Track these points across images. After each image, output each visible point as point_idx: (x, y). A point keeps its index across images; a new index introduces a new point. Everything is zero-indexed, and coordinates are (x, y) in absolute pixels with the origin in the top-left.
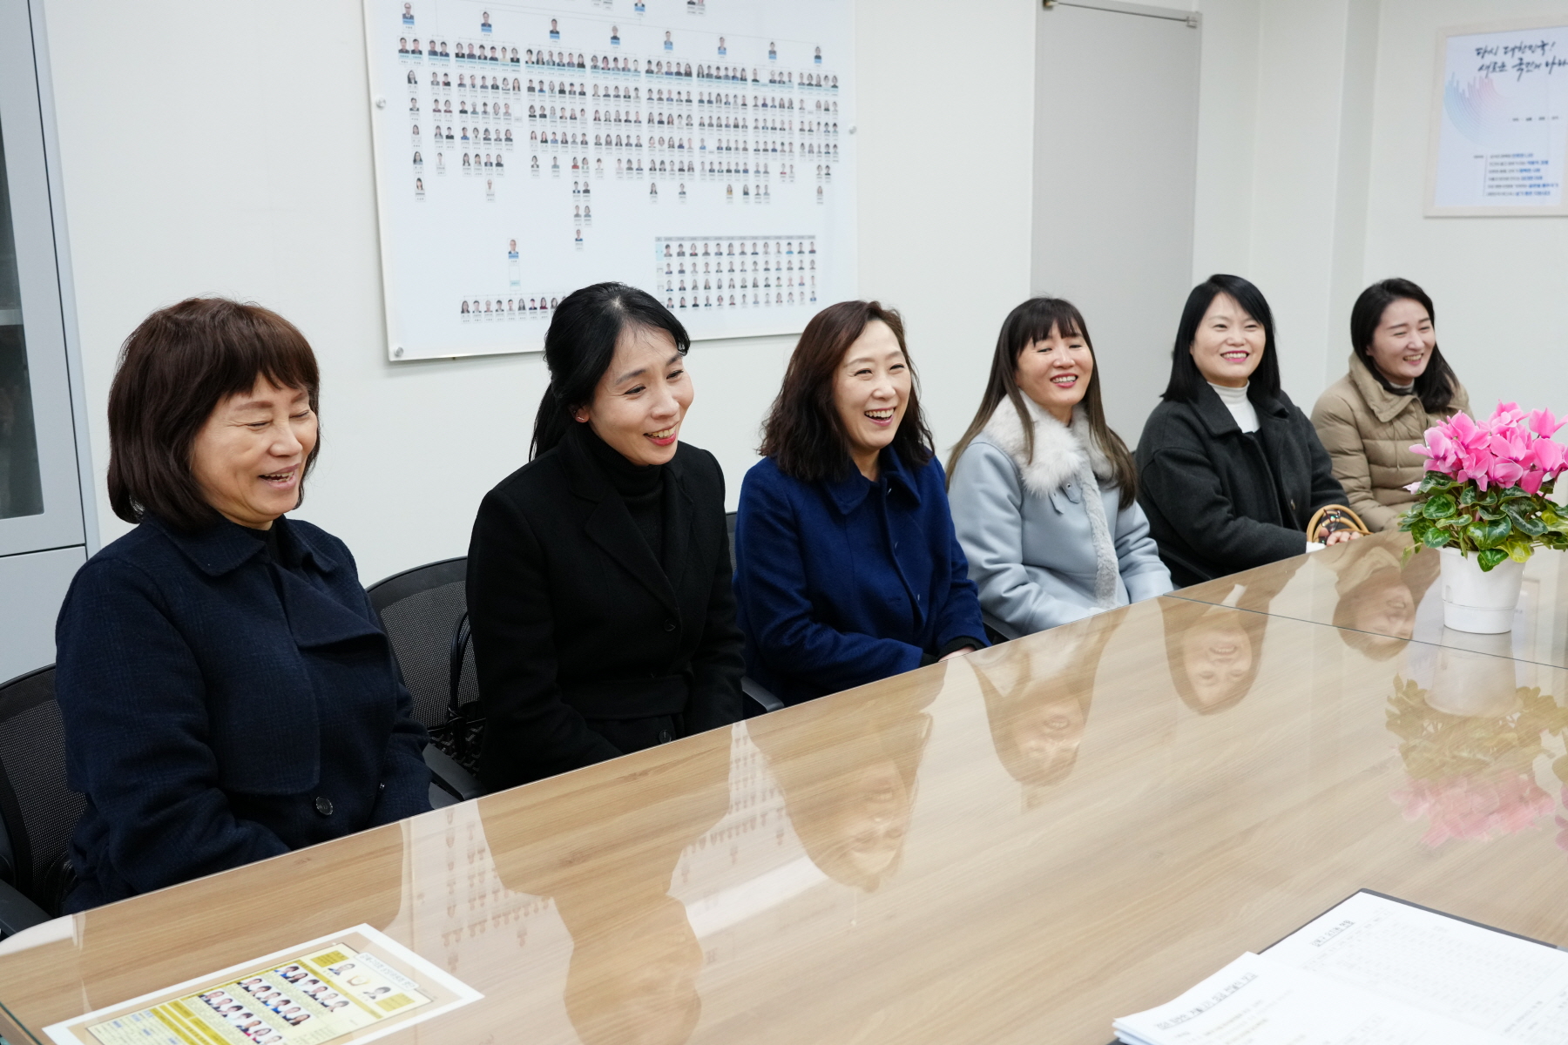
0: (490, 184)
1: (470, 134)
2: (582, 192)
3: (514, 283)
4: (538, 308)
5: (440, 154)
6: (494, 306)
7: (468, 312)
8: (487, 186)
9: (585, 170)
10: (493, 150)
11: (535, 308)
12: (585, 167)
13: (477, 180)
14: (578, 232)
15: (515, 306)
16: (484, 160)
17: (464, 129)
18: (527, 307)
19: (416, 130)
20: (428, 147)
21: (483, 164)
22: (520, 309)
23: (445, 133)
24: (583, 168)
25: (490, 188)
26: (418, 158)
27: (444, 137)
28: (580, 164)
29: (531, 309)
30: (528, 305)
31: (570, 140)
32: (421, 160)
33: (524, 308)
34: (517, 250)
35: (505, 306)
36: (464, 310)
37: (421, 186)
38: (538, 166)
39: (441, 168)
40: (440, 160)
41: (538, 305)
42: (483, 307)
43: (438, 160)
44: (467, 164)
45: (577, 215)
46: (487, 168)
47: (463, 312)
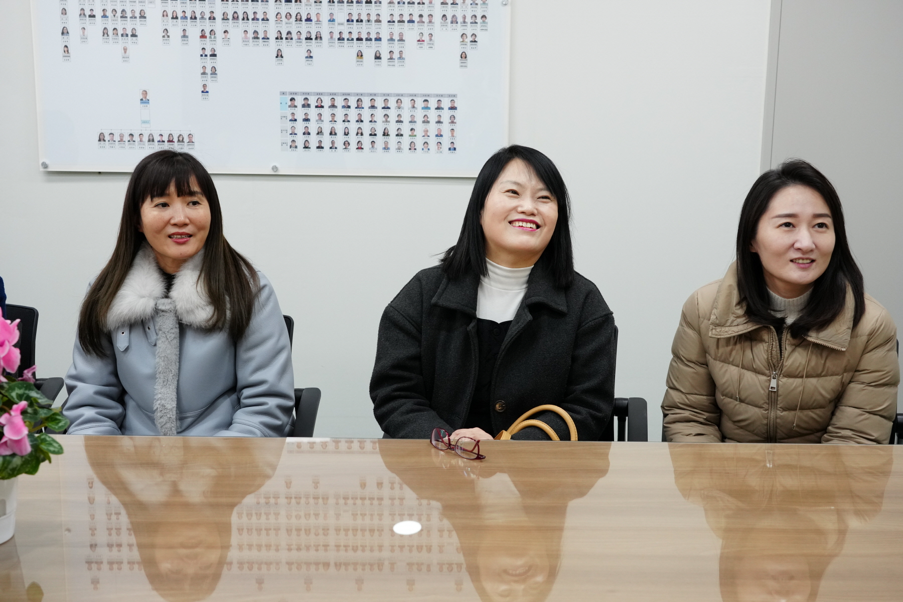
0: (125, 50)
1: (109, 13)
2: (209, 56)
3: (144, 122)
4: (166, 142)
5: (84, 28)
6: (127, 138)
7: (104, 141)
8: (123, 51)
9: (213, 39)
10: (129, 25)
12: (213, 37)
13: (115, 47)
14: (205, 86)
15: (145, 139)
16: (120, 32)
17: (104, 10)
18: (156, 140)
19: (64, 12)
20: (74, 23)
21: (120, 35)
22: (149, 141)
23: (88, 13)
24: (210, 37)
25: (125, 52)
26: (65, 31)
27: (87, 16)
28: (208, 34)
29: (159, 141)
30: (157, 138)
31: (198, 16)
32: (68, 33)
33: (153, 141)
34: (148, 98)
35: (136, 138)
36: (101, 139)
37: (68, 51)
38: (168, 37)
39: (84, 38)
40: (84, 33)
41: (166, 139)
42: (117, 138)
43: (82, 33)
44: (106, 35)
45: (204, 73)
46: (123, 38)
47: (100, 140)
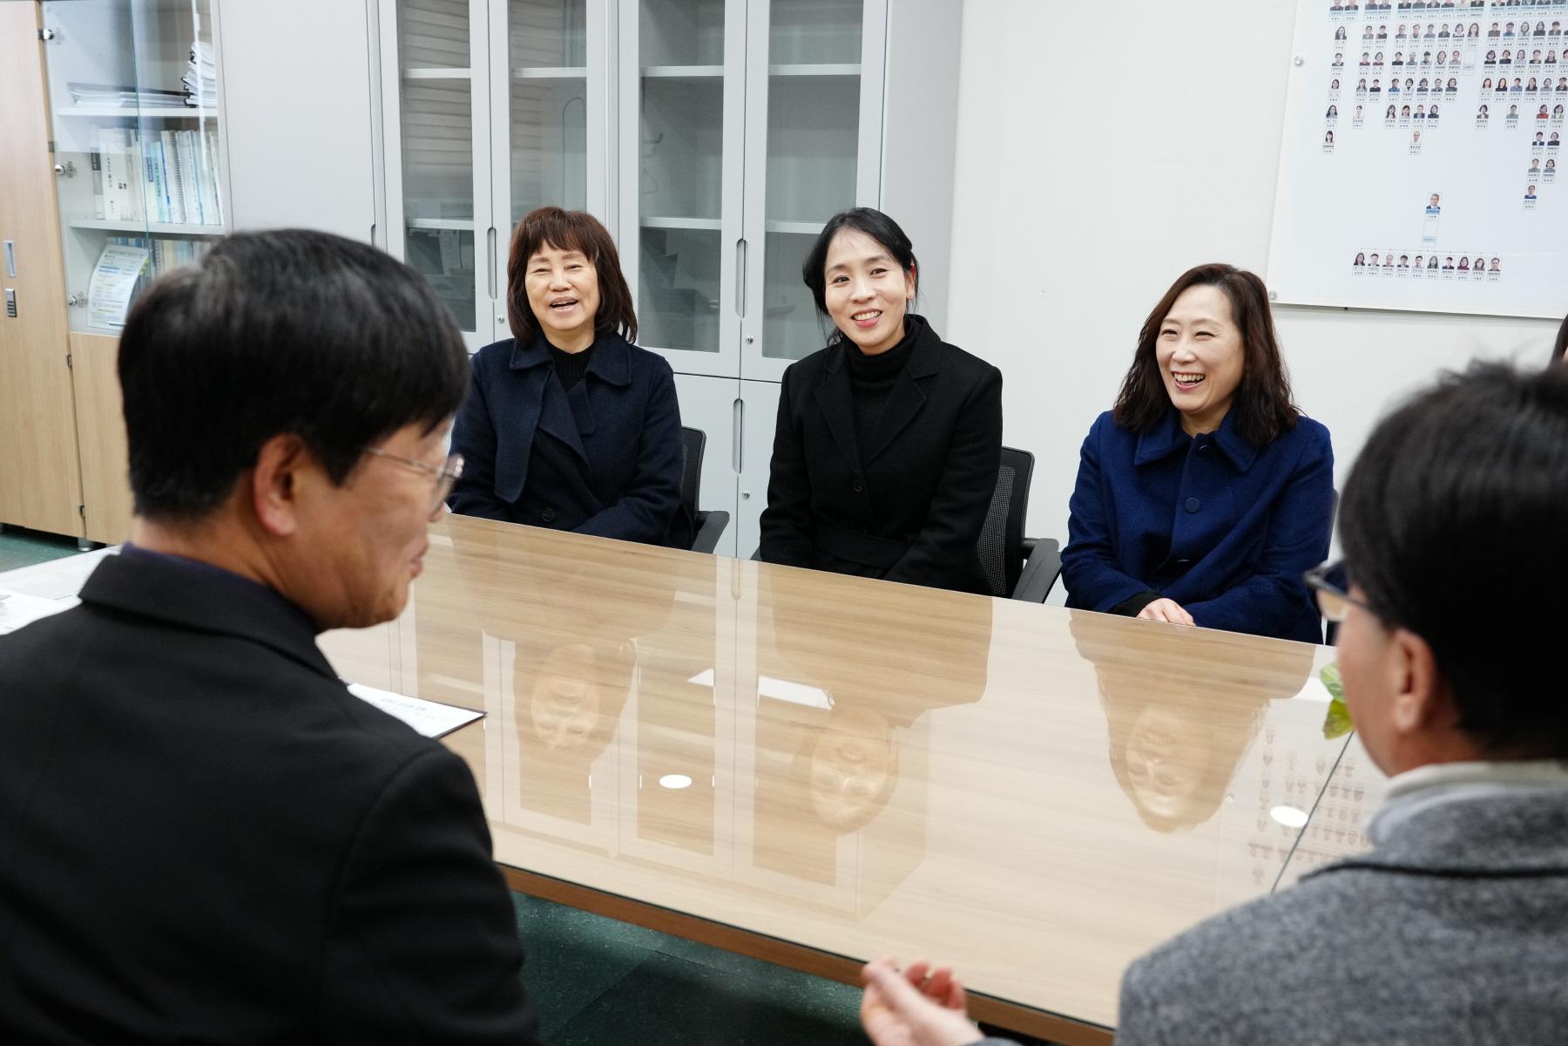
0: (1416, 137)
1: (1401, 86)
2: (1546, 144)
3: (1427, 240)
4: (1456, 268)
5: (1361, 107)
6: (1397, 261)
7: (1363, 264)
8: (1413, 139)
9: (1557, 119)
10: (1428, 102)
11: (1452, 268)
12: (1558, 116)
13: (1402, 132)
14: (1531, 188)
15: (1425, 263)
16: (1413, 111)
17: (1394, 81)
18: (1440, 266)
19: (1336, 84)
20: (1347, 101)
21: (1412, 115)
22: (1430, 266)
23: (1369, 85)
24: (1554, 117)
25: (1416, 140)
26: (1332, 112)
27: (1368, 90)
28: (1550, 112)
29: (1445, 268)
30: (1442, 262)
31: (1540, 85)
32: (1336, 114)
33: (1436, 266)
34: (1438, 205)
35: (1411, 262)
36: (1359, 261)
37: (1331, 140)
38: (1487, 116)
39: (1358, 121)
40: (1359, 113)
41: (1456, 264)
42: (1382, 261)
43: (1356, 113)
44: (1391, 116)
45: (1534, 170)
46: (1416, 119)
47: (1356, 264)
